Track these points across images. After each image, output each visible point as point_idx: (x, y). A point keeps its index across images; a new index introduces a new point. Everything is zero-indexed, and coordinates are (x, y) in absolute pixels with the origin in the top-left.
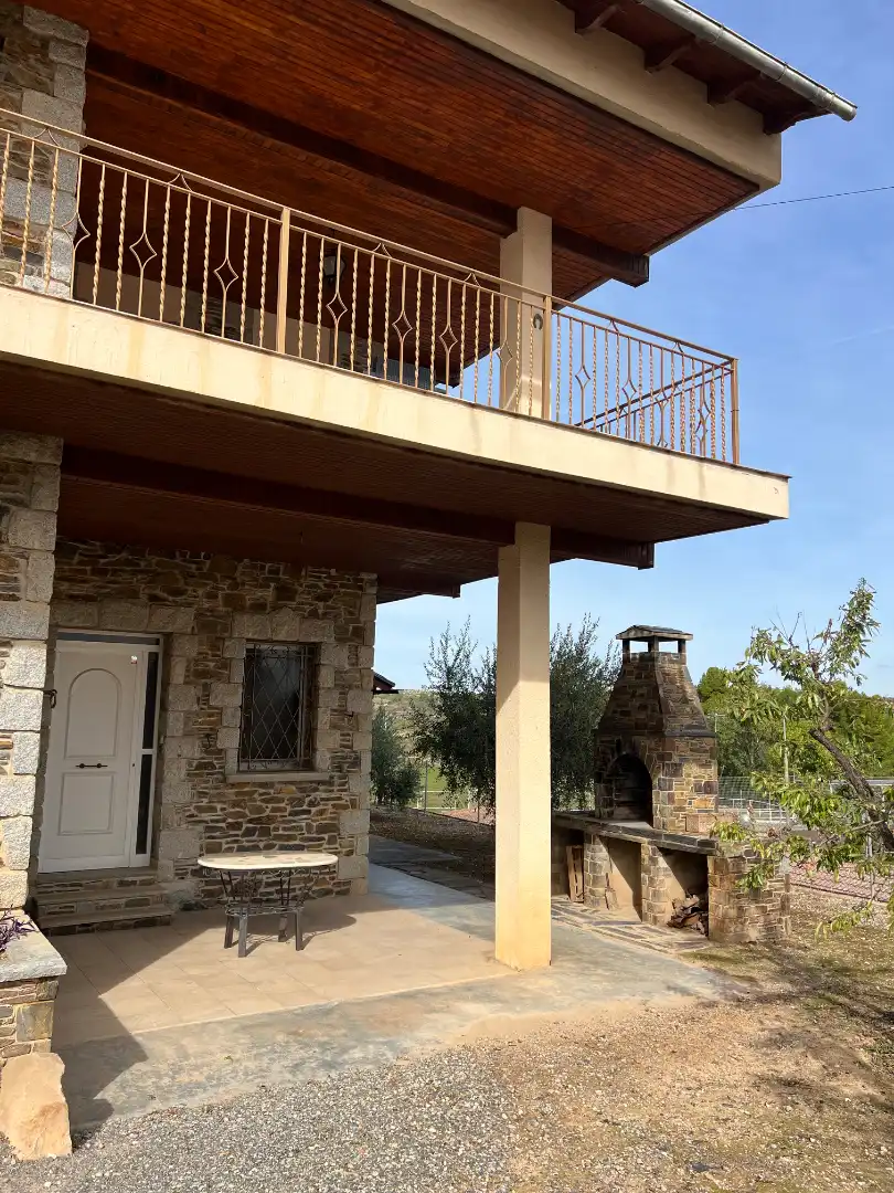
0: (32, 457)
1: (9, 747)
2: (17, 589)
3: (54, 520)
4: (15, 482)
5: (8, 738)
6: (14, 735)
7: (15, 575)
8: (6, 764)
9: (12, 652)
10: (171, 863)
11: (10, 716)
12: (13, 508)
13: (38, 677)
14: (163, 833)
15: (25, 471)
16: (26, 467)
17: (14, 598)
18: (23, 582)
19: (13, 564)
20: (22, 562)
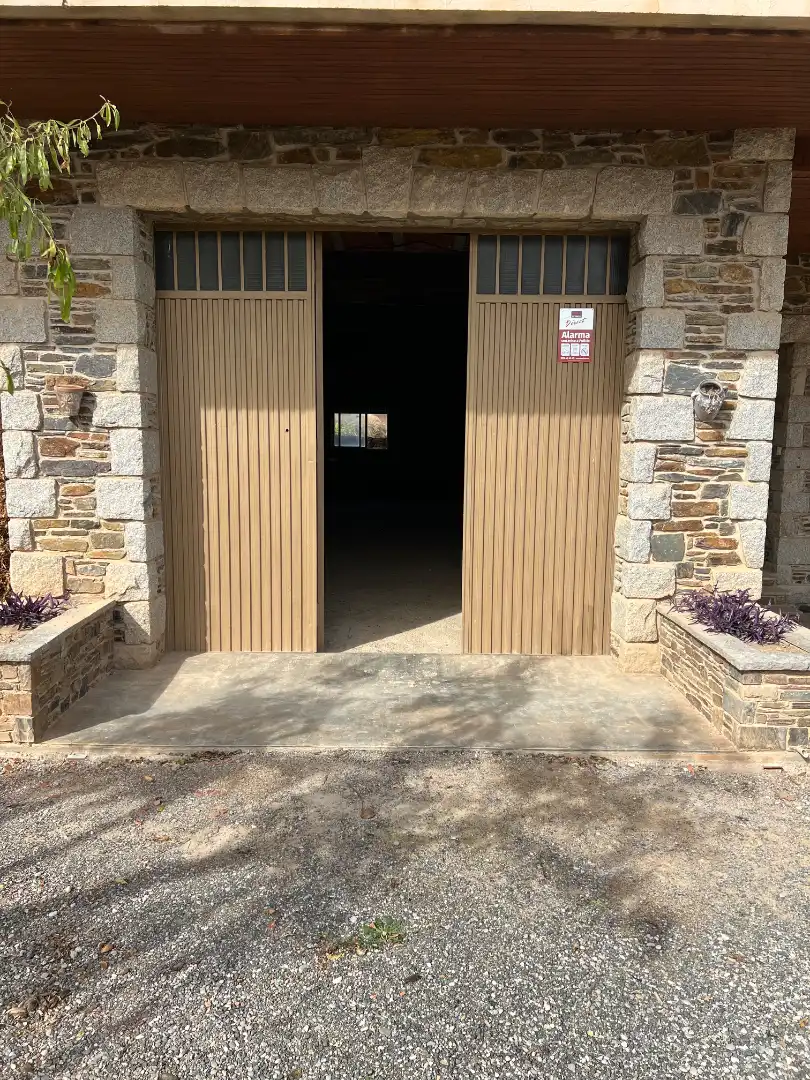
0: (766, 155)
1: (744, 455)
2: (751, 300)
3: (785, 223)
4: (748, 186)
5: (744, 447)
6: (747, 444)
7: (749, 285)
8: (742, 471)
9: (747, 364)
10: (789, 568)
11: (746, 427)
12: (747, 214)
13: (771, 388)
14: (782, 541)
15: (757, 173)
16: (760, 168)
17: (748, 309)
18: (755, 294)
19: (747, 274)
20: (755, 270)
